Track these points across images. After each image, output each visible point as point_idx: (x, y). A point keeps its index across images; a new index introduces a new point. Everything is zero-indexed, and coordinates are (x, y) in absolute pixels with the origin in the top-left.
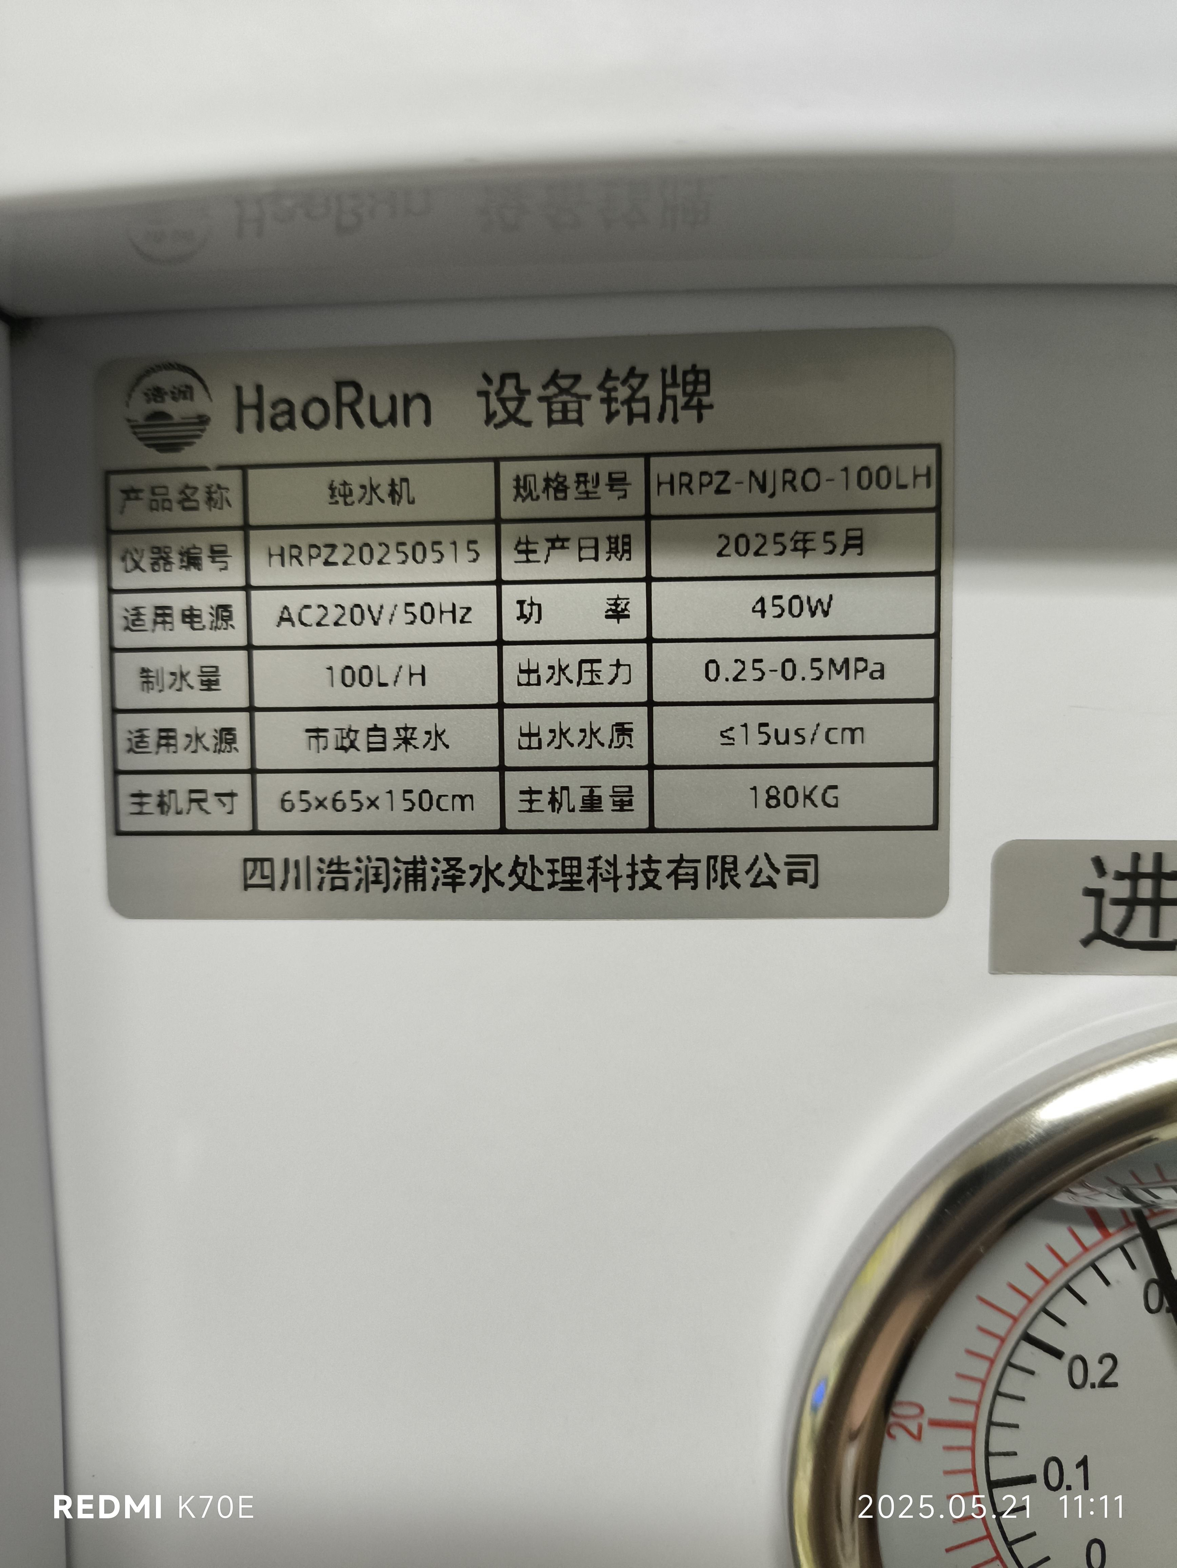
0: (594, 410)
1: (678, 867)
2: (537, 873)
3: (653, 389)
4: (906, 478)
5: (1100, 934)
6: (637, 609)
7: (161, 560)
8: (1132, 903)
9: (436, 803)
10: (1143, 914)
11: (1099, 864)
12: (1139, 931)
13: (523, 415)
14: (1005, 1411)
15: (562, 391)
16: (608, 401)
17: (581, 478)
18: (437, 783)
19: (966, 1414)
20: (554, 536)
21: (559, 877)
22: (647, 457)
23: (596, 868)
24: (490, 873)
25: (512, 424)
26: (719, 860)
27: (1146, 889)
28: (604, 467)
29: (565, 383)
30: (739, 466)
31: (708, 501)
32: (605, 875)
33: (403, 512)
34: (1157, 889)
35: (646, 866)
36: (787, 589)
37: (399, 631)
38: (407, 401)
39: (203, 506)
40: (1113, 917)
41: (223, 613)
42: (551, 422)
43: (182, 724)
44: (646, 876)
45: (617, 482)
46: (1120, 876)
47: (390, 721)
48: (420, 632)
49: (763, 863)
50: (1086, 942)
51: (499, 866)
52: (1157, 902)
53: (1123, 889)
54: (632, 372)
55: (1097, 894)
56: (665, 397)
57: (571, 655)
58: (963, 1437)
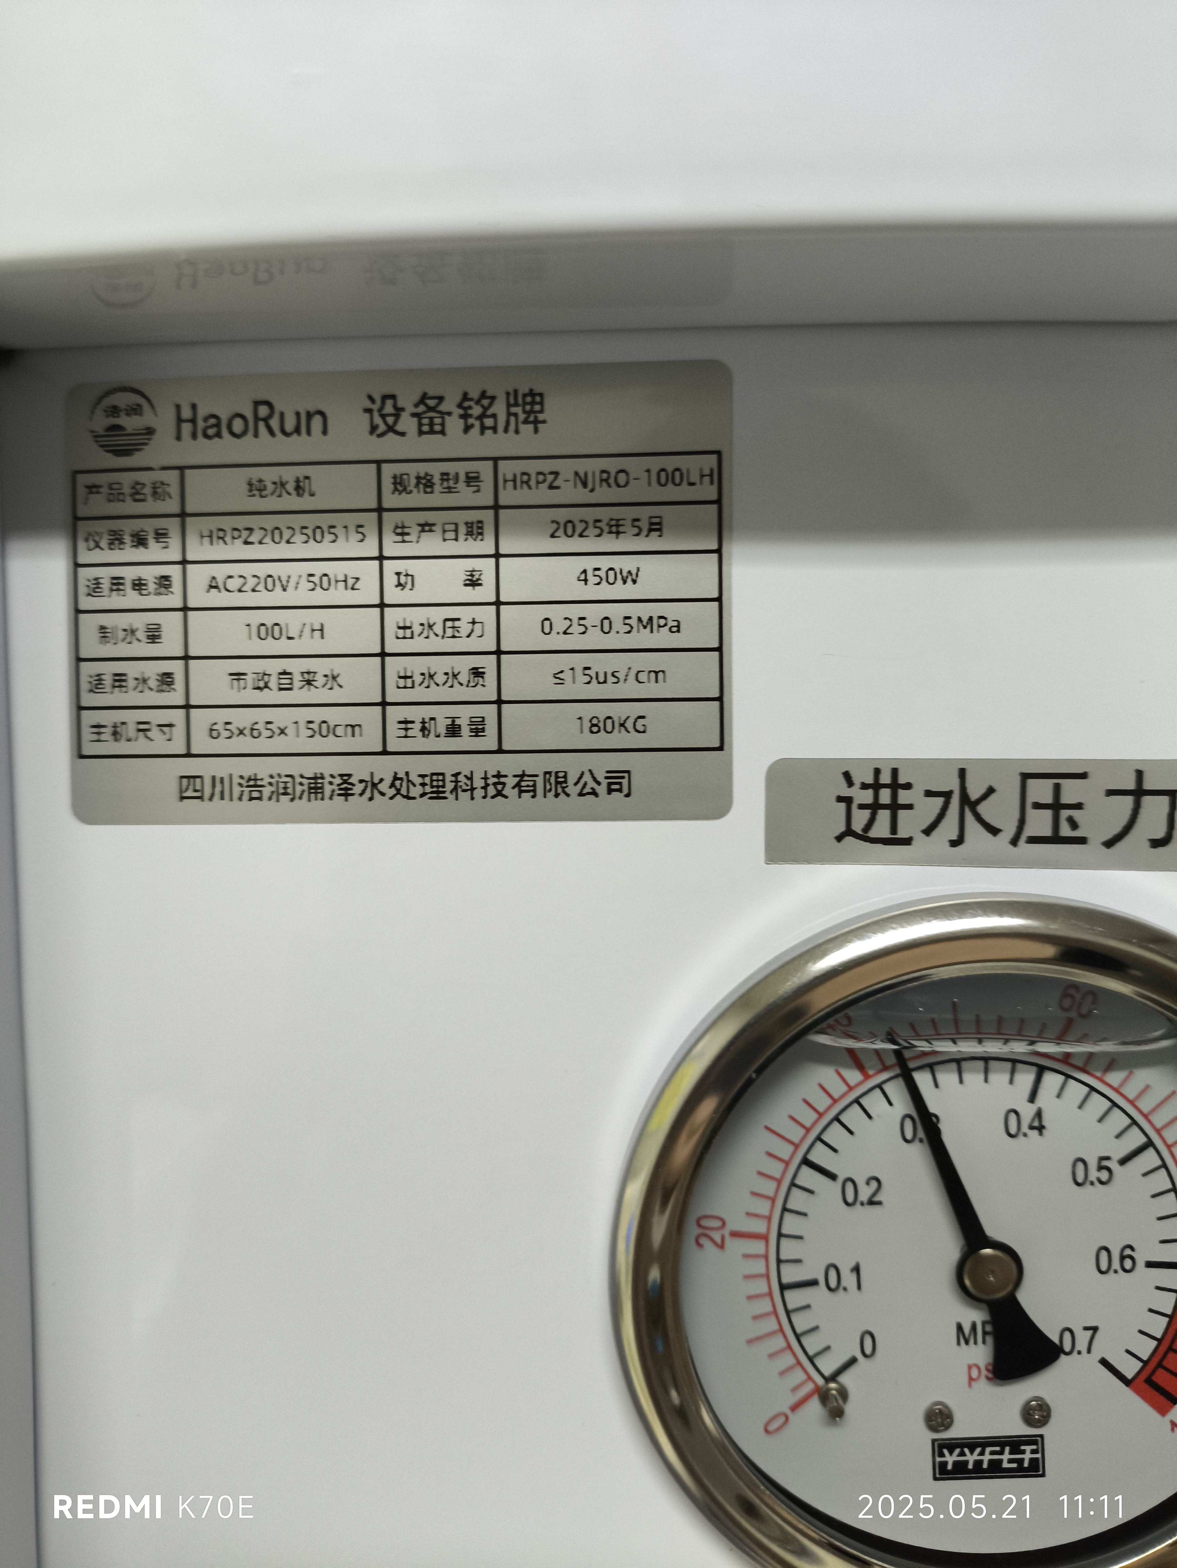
0: (454, 424)
1: (521, 780)
2: (411, 786)
3: (499, 408)
4: (695, 478)
5: (849, 832)
6: (488, 579)
7: (116, 540)
8: (875, 807)
9: (332, 731)
10: (884, 816)
11: (847, 776)
12: (881, 828)
13: (399, 427)
14: (791, 1224)
15: (431, 409)
16: (465, 416)
17: (445, 476)
18: (334, 716)
19: (759, 1227)
20: (422, 522)
21: (428, 789)
22: (496, 460)
23: (457, 782)
24: (374, 785)
25: (391, 435)
26: (553, 774)
27: (885, 796)
28: (462, 468)
29: (431, 403)
30: (566, 468)
31: (543, 495)
32: (465, 787)
33: (305, 503)
34: (894, 796)
35: (496, 780)
36: (604, 563)
37: (303, 596)
38: (309, 416)
39: (150, 498)
40: (860, 818)
41: (164, 582)
42: (421, 433)
43: (131, 669)
44: (496, 788)
45: (472, 479)
46: (864, 786)
47: (296, 667)
48: (320, 597)
49: (587, 778)
50: (839, 838)
51: (381, 780)
52: (895, 807)
53: (867, 797)
54: (483, 395)
55: (847, 801)
56: (509, 414)
57: (437, 615)
58: (758, 1247)
